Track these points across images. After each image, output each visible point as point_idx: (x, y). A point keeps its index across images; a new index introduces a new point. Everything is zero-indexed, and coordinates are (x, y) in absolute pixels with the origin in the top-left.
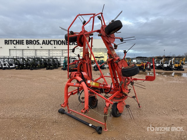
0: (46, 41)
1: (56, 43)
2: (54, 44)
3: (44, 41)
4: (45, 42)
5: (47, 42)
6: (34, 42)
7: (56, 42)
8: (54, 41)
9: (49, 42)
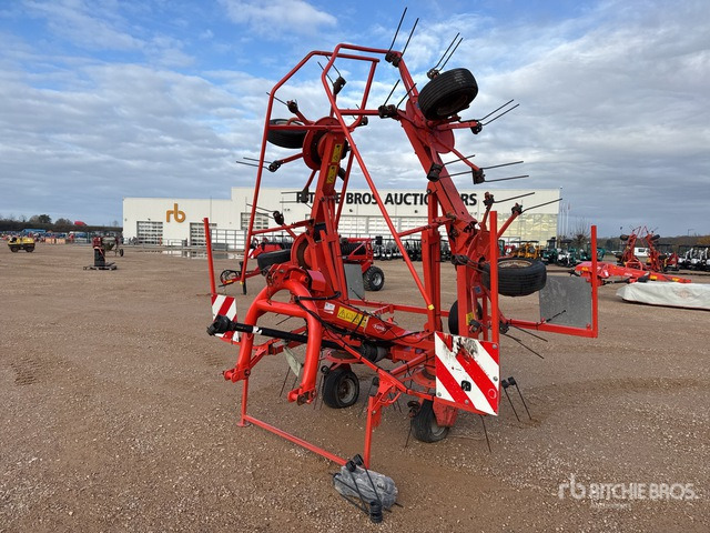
0: (396, 195)
1: (419, 202)
2: (415, 203)
3: (390, 195)
4: (393, 197)
5: (399, 197)
6: (367, 197)
7: (419, 198)
8: (416, 195)
9: (403, 199)
